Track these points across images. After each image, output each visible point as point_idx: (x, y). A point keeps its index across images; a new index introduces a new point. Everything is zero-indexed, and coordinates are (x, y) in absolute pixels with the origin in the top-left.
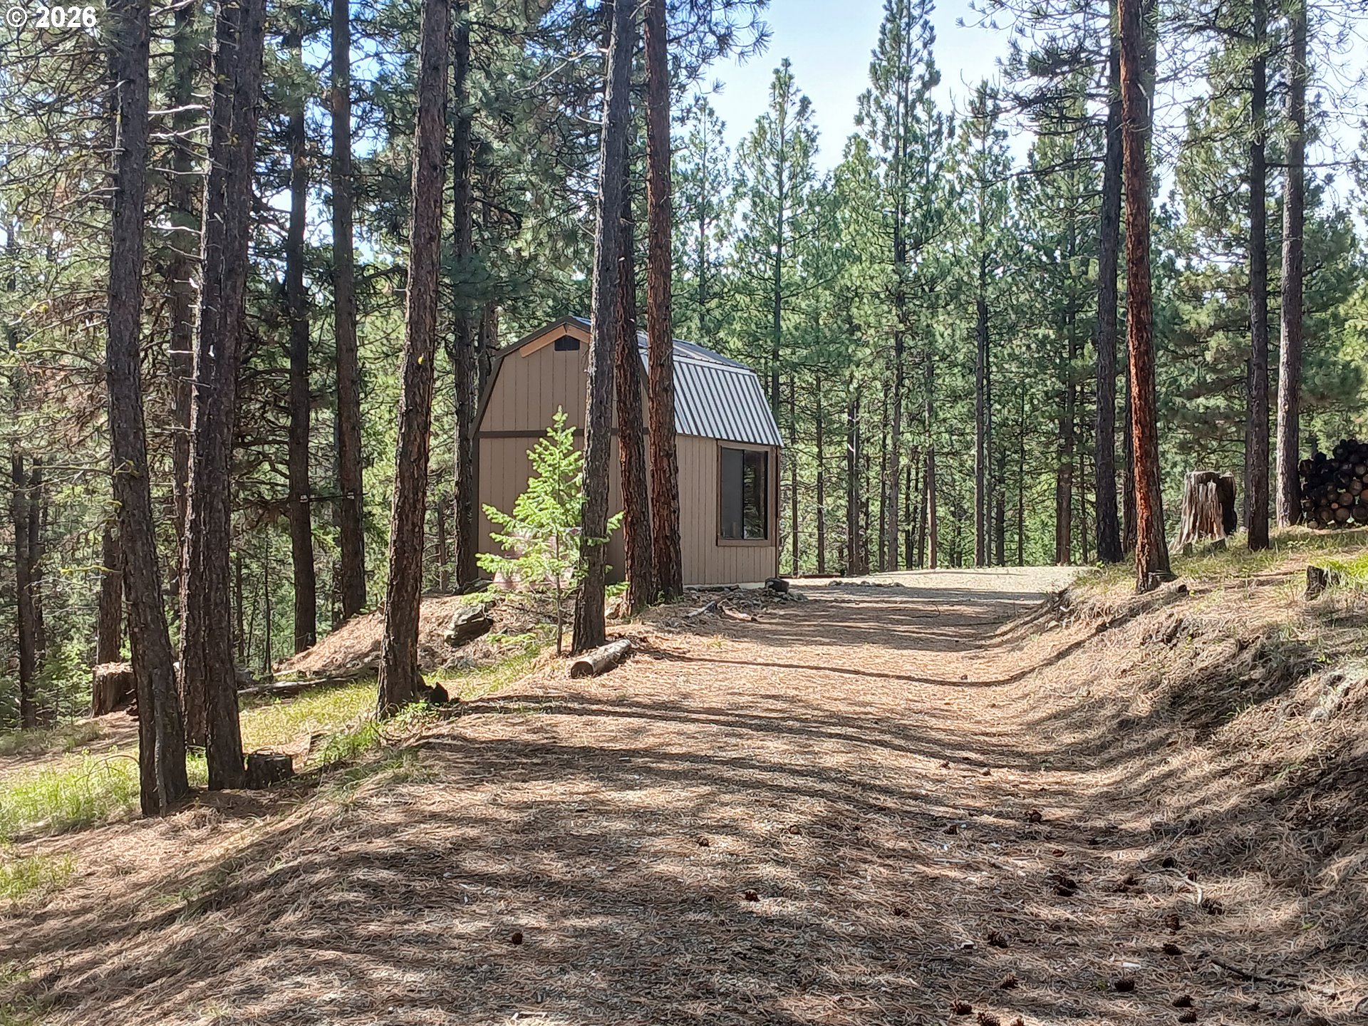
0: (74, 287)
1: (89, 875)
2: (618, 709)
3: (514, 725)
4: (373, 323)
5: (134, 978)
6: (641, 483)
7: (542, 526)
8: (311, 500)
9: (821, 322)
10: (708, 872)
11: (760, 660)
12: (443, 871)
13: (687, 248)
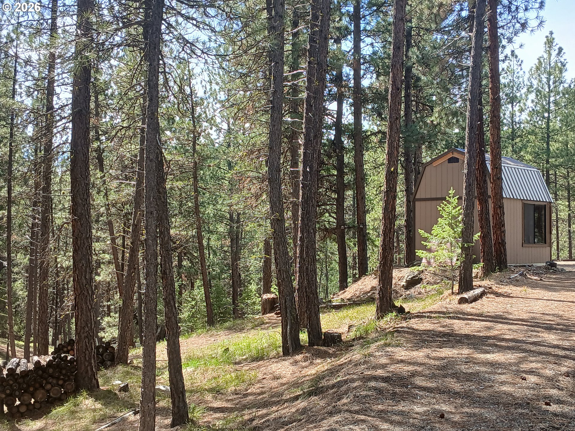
0: (254, 145)
1: (264, 379)
2: (480, 318)
3: (434, 323)
4: (368, 154)
5: (284, 422)
6: (487, 220)
7: (444, 238)
8: (345, 228)
9: (569, 146)
10: (527, 392)
11: (545, 298)
12: (408, 385)
13: (506, 116)
